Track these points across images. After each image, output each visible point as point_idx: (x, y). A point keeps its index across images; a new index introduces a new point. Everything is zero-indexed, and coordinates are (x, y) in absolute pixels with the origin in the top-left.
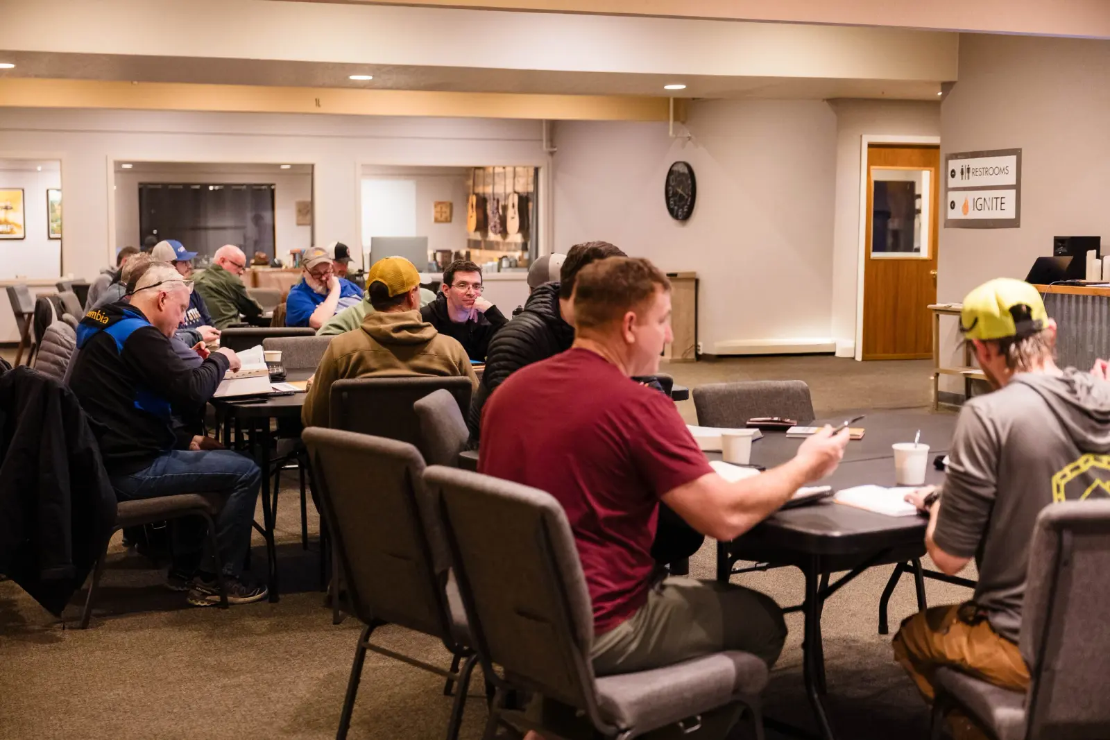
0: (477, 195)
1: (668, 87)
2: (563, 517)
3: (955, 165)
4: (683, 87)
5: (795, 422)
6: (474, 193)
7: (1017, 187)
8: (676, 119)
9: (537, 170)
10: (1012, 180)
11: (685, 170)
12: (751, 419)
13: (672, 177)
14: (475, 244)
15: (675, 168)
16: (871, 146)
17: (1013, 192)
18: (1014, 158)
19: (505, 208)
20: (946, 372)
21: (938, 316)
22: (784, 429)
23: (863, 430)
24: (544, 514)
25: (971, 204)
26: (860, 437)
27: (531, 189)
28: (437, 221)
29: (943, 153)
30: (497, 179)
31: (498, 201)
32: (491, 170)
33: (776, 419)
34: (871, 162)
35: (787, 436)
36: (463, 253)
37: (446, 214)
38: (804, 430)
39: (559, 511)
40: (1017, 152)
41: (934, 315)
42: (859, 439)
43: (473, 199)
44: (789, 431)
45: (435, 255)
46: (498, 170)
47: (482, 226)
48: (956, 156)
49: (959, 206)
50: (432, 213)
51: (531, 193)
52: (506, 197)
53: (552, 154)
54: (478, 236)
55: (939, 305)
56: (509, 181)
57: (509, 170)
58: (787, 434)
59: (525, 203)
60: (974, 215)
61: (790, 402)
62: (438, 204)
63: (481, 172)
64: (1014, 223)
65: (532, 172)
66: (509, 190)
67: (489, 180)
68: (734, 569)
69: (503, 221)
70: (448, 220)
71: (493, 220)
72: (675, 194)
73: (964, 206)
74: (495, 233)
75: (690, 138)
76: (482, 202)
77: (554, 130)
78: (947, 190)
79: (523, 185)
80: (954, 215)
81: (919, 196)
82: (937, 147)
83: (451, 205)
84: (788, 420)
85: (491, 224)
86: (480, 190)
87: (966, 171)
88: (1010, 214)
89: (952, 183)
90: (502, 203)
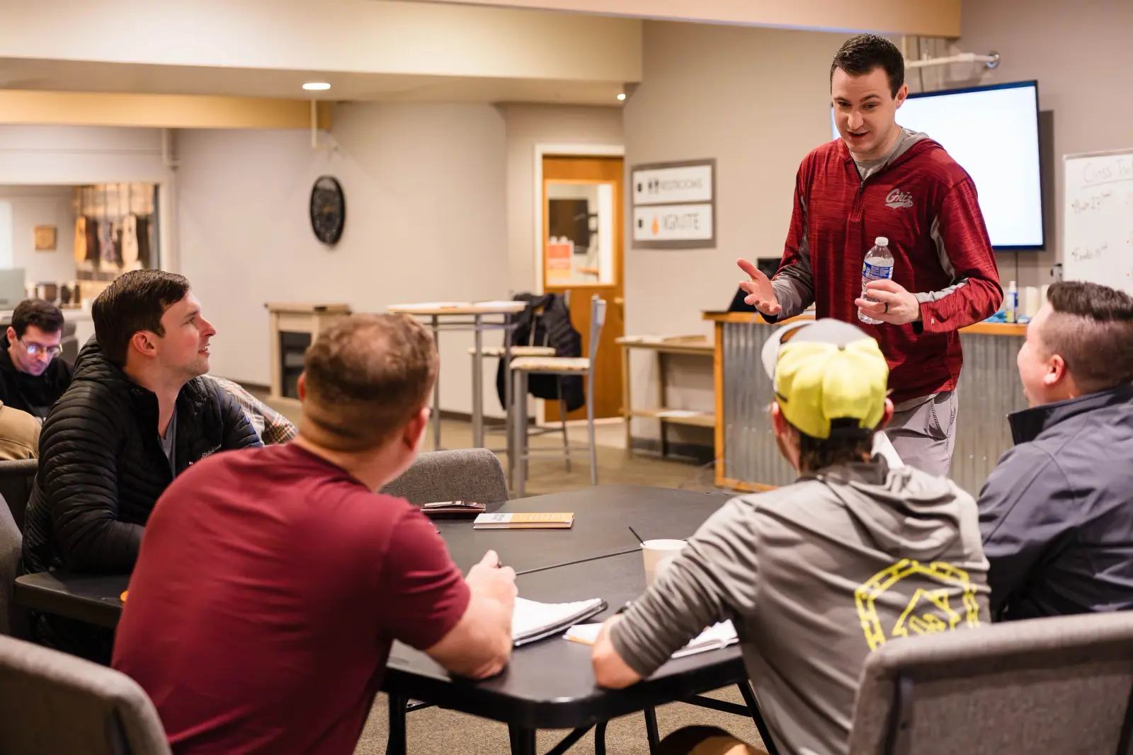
0: (87, 219)
1: (308, 86)
2: (149, 710)
3: (641, 177)
4: (325, 86)
5: (483, 506)
6: (82, 215)
7: (713, 202)
8: (320, 126)
9: (156, 188)
10: (707, 195)
11: (331, 186)
12: (426, 505)
13: (317, 195)
14: (86, 276)
15: (321, 185)
16: (546, 157)
17: (708, 208)
18: (706, 170)
19: (120, 233)
20: (640, 415)
21: (628, 352)
22: (472, 516)
23: (572, 514)
24: (117, 709)
25: (660, 223)
26: (569, 526)
27: (150, 209)
28: (38, 248)
29: (628, 164)
30: (110, 199)
31: (111, 224)
32: (101, 189)
33: (458, 503)
34: (546, 176)
35: (475, 527)
36: (71, 286)
37: (50, 241)
38: (495, 518)
39: (142, 702)
40: (710, 162)
41: (624, 349)
42: (569, 528)
43: (82, 223)
44: (477, 521)
45: (36, 290)
46: (111, 188)
47: (94, 253)
48: (642, 167)
49: (648, 224)
50: (32, 239)
51: (151, 215)
52: (121, 220)
53: (174, 168)
54: (88, 266)
55: (629, 337)
56: (124, 201)
57: (124, 189)
58: (474, 525)
59: (144, 227)
60: (664, 235)
61: (476, 479)
62: (39, 229)
63: (90, 191)
64: (710, 244)
65: (151, 190)
66: (125, 211)
67: (100, 200)
68: (410, 705)
69: (118, 248)
70: (53, 247)
71: (106, 247)
72: (321, 215)
73: (653, 225)
74: (110, 261)
75: (336, 149)
76: (92, 226)
77: (176, 140)
78: (633, 206)
79: (141, 206)
80: (643, 234)
81: (596, 215)
82: (619, 159)
83: (55, 231)
84: (474, 504)
85: (104, 251)
86: (90, 211)
87: (654, 185)
88: (705, 233)
89: (639, 198)
90: (115, 227)
